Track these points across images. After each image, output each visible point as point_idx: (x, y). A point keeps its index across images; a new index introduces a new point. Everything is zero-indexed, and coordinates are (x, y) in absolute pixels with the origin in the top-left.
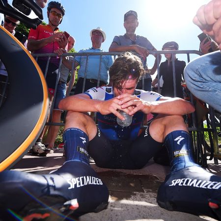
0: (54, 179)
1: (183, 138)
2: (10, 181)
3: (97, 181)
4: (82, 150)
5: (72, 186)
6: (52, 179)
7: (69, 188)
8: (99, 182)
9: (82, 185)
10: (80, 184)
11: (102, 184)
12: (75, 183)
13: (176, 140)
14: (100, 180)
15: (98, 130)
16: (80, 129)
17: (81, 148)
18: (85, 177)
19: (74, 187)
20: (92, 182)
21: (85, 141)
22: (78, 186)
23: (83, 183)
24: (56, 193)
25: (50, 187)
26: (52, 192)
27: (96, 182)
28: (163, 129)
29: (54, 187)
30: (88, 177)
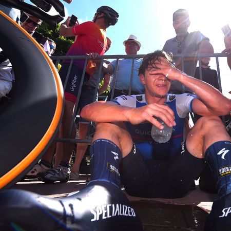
0: (74, 207)
1: (228, 151)
2: (15, 206)
3: (129, 211)
4: (113, 168)
5: (96, 218)
6: (71, 206)
7: (92, 220)
8: (131, 213)
9: (108, 216)
10: (106, 215)
11: (135, 215)
12: (101, 213)
13: (219, 153)
14: (132, 209)
15: (133, 145)
16: (113, 141)
17: (111, 166)
18: (113, 205)
19: (98, 219)
20: (122, 213)
21: (117, 158)
22: (104, 217)
23: (111, 214)
24: (74, 226)
25: (68, 218)
26: (69, 225)
27: (127, 213)
28: (202, 142)
29: (72, 218)
30: (117, 205)
